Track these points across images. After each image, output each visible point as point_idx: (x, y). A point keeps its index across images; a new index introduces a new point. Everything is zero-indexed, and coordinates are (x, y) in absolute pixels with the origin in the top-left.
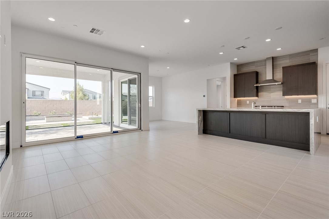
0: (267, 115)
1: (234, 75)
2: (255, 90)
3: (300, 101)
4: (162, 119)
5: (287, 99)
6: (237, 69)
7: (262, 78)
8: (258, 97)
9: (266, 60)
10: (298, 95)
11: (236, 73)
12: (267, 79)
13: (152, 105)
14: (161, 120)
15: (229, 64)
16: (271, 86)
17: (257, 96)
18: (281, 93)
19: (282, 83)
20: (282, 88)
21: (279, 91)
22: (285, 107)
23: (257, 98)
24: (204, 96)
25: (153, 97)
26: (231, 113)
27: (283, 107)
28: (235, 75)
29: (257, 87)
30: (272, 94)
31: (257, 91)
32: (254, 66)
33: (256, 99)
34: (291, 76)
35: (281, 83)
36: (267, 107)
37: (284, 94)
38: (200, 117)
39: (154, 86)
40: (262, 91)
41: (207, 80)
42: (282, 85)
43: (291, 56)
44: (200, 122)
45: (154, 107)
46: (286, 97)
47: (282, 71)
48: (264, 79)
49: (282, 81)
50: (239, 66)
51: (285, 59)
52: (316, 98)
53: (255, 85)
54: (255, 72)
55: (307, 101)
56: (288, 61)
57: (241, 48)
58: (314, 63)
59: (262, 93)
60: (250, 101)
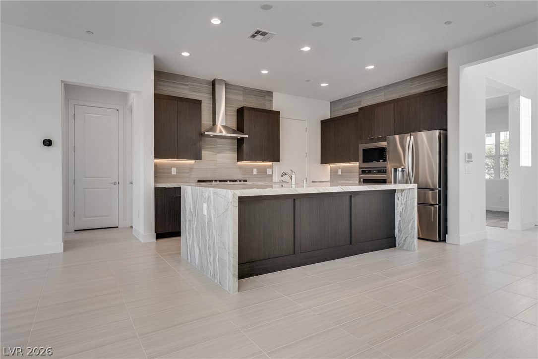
2: (201, 143)
3: (255, 171)
5: (240, 167)
15: (152, 57)
16: (219, 140)
21: (229, 150)
23: (193, 162)
30: (219, 155)
32: (187, 87)
37: (246, 159)
42: (232, 141)
43: (246, 91)
46: (239, 163)
51: (237, 92)
52: (271, 167)
53: (206, 133)
54: (199, 102)
55: (262, 172)
56: (241, 98)
57: (259, 37)
58: (278, 113)
59: (204, 153)
60: (179, 168)
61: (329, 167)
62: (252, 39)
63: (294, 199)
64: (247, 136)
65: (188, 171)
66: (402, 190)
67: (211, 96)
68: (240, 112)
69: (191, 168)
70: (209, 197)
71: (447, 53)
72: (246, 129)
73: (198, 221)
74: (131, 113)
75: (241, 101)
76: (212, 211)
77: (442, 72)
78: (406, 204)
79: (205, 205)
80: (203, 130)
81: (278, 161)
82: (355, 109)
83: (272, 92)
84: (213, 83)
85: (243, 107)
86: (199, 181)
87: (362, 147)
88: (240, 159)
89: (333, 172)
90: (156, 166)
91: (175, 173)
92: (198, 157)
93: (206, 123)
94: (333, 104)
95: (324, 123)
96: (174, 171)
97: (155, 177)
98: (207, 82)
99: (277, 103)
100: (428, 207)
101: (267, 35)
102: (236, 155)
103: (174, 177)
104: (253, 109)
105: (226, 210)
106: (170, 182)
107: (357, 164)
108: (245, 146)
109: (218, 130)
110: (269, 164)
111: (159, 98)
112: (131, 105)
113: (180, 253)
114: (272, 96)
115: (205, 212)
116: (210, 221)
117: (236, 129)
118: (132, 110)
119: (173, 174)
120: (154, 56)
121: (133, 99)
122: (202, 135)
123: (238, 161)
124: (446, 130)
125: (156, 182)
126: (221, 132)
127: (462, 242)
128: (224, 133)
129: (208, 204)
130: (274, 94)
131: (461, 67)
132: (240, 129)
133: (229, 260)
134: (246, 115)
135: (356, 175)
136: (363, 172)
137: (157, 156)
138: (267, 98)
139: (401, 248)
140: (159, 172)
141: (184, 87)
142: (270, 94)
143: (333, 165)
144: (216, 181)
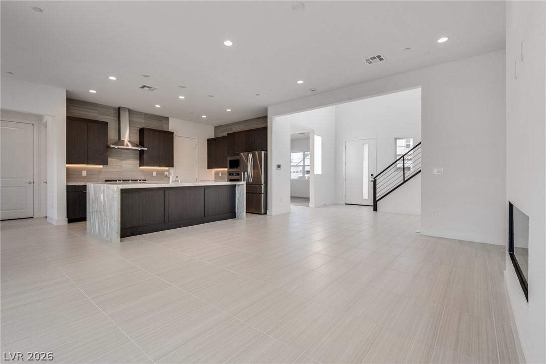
2: (107, 153)
3: (155, 174)
5: (142, 171)
12: (122, 138)
16: (123, 151)
21: (133, 158)
30: (123, 162)
32: (97, 112)
33: (99, 168)
34: (153, 142)
42: (136, 152)
43: (147, 116)
46: (141, 167)
51: (140, 116)
52: (168, 171)
53: (111, 146)
54: (106, 124)
55: (161, 174)
56: (143, 121)
57: (146, 89)
58: (172, 133)
59: (110, 160)
60: (89, 171)
61: (214, 170)
62: (141, 89)
63: (164, 191)
64: (146, 149)
65: (97, 173)
66: (239, 185)
67: (117, 119)
68: (142, 131)
69: (99, 171)
70: (104, 190)
71: (267, 108)
72: (146, 143)
73: (97, 206)
74: (46, 128)
75: (142, 123)
76: (106, 198)
77: (265, 118)
78: (240, 193)
79: (102, 195)
80: (109, 144)
81: (173, 167)
82: (225, 134)
83: (168, 118)
84: (119, 109)
85: (143, 128)
86: (106, 181)
87: (229, 158)
88: (141, 165)
89: (217, 174)
90: (68, 169)
91: (85, 175)
92: (105, 163)
93: (112, 138)
94: (216, 128)
95: (209, 141)
96: (84, 173)
97: (67, 178)
98: (114, 108)
99: (172, 126)
100: (258, 194)
101: (151, 89)
102: (138, 162)
103: (84, 177)
104: (152, 130)
105: (113, 197)
106: (81, 182)
107: (226, 169)
108: (145, 156)
109: (125, 144)
110: (168, 168)
111: (70, 120)
112: (46, 122)
113: (86, 229)
115: (102, 200)
116: (104, 204)
117: (138, 143)
118: (46, 125)
119: (83, 175)
120: (67, 91)
121: (48, 119)
122: (109, 147)
123: (140, 166)
124: (267, 151)
125: (67, 181)
126: (127, 145)
127: (274, 214)
128: (130, 147)
129: (103, 195)
130: (170, 120)
131: (273, 117)
132: (141, 144)
133: (115, 225)
134: (146, 133)
135: (226, 176)
136: (230, 175)
137: (69, 161)
138: (164, 121)
139: (238, 219)
140: (69, 174)
141: (93, 111)
142: (167, 119)
143: (216, 170)
144: (120, 180)
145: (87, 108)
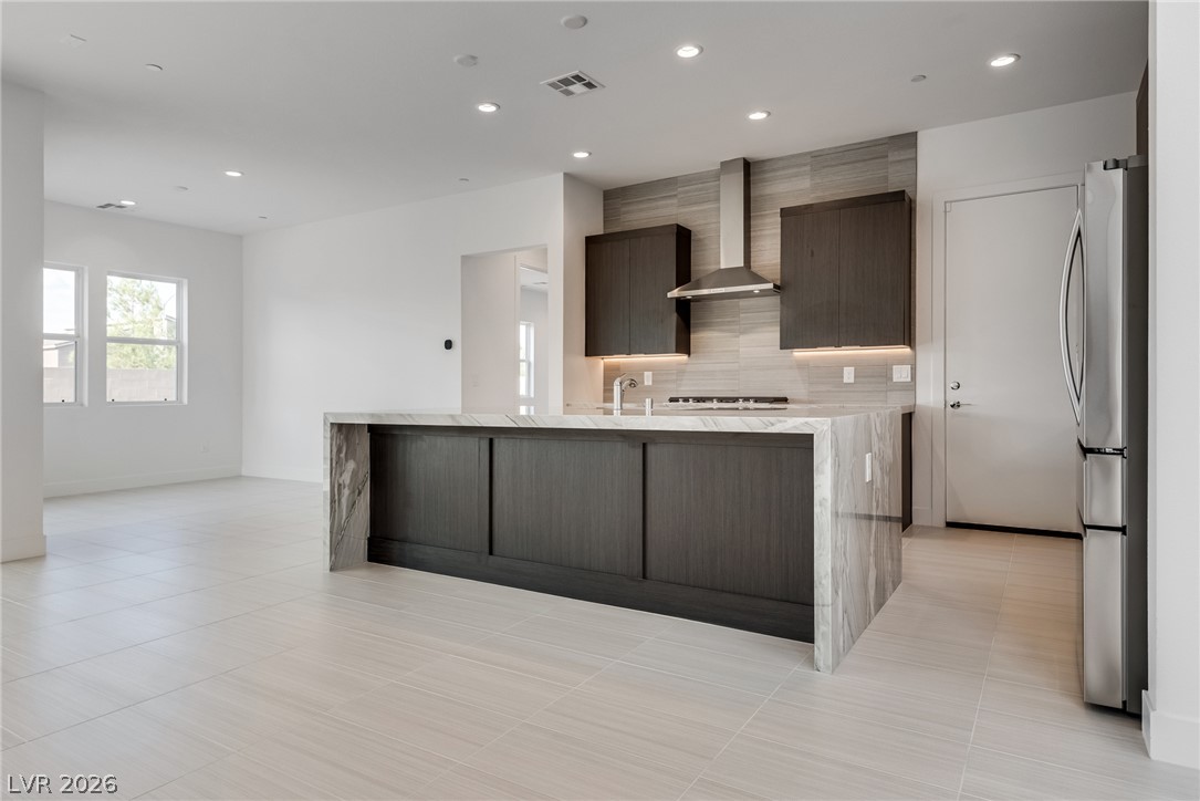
0: (651, 450)
1: (587, 238)
2: (674, 317)
3: (849, 375)
4: (244, 473)
5: (802, 366)
6: (604, 210)
7: (702, 263)
8: (689, 353)
9: (717, 176)
10: (838, 345)
11: (597, 229)
12: (723, 266)
13: (174, 391)
14: (238, 477)
15: (560, 177)
16: (743, 303)
17: (684, 346)
18: (774, 335)
19: (775, 286)
20: (779, 313)
22: (794, 402)
23: (683, 358)
24: (448, 345)
25: (177, 343)
26: (496, 442)
27: (785, 400)
28: (591, 242)
29: (683, 307)
30: (743, 339)
31: (684, 325)
32: (675, 201)
33: (679, 364)
34: (812, 253)
35: (770, 286)
36: (715, 404)
37: (787, 343)
38: (351, 465)
39: (185, 281)
40: (705, 325)
41: (463, 257)
42: (776, 300)
43: (819, 160)
44: (346, 492)
45: (185, 401)
46: (798, 353)
47: (779, 231)
48: (713, 268)
49: (779, 277)
50: (614, 197)
51: (795, 170)
52: (909, 361)
54: (672, 229)
55: (877, 375)
56: (805, 184)
57: (577, 88)
60: (656, 370)
65: (674, 377)
69: (680, 371)
75: (806, 191)
91: (650, 383)
96: (648, 379)
104: (809, 208)
108: (784, 311)
114: (915, 145)
119: (646, 383)
120: (565, 174)
134: (787, 228)
138: (892, 155)
141: (669, 202)
142: (904, 141)
145: (655, 200)
